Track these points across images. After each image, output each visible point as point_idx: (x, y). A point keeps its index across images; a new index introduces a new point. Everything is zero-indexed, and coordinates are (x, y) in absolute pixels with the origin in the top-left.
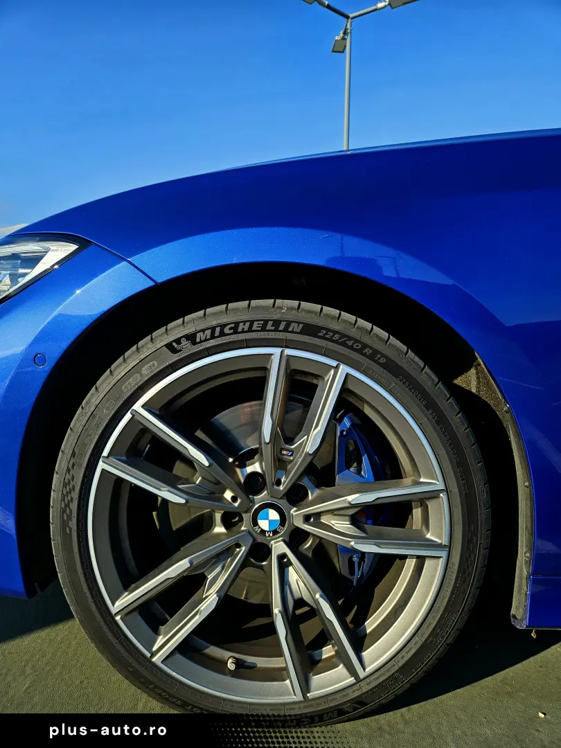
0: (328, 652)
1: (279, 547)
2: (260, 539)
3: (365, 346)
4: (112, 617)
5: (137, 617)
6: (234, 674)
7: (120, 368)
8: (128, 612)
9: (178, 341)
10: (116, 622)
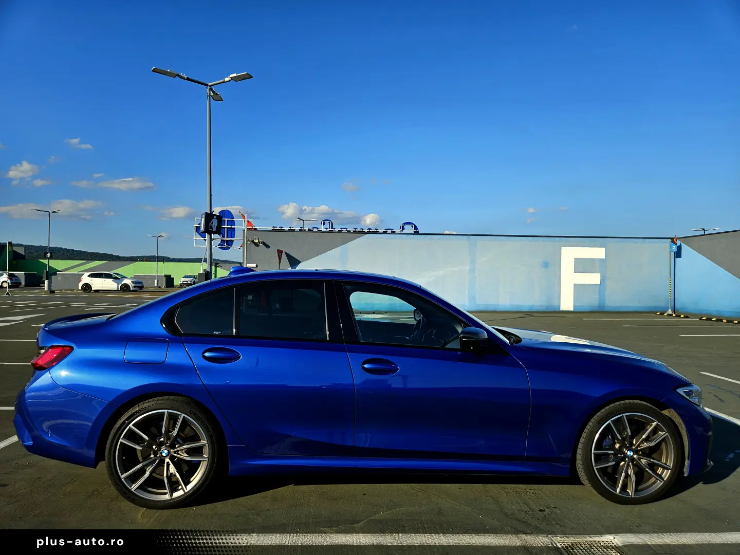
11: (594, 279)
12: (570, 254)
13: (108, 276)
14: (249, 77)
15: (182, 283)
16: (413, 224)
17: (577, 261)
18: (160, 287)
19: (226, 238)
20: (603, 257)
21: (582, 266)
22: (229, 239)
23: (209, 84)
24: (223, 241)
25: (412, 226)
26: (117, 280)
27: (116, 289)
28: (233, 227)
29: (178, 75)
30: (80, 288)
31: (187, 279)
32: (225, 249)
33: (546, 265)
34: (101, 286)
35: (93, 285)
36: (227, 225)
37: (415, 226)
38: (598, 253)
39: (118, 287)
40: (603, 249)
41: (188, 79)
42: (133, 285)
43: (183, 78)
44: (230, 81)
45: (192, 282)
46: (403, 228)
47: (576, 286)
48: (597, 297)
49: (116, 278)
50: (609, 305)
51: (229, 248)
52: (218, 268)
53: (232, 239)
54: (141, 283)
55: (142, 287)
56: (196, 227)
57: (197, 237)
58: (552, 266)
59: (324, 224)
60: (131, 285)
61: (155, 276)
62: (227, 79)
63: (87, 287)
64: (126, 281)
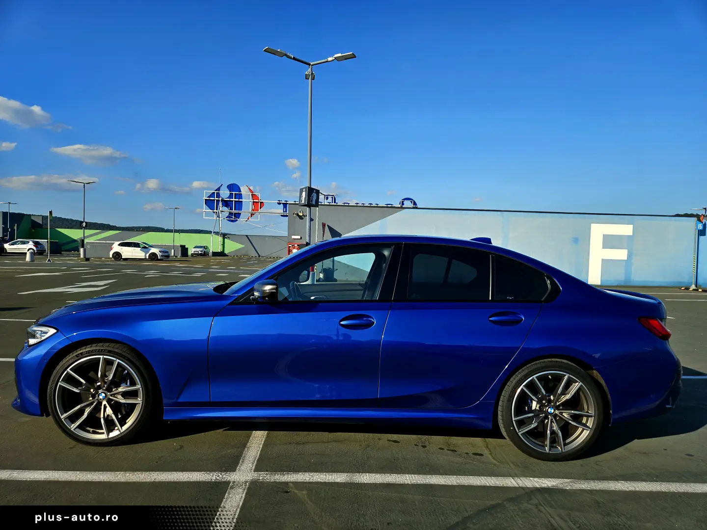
0: (116, 428)
1: (104, 402)
2: (100, 401)
3: (123, 355)
4: (61, 419)
5: (67, 420)
6: (92, 433)
7: (64, 361)
8: (66, 418)
9: (78, 354)
10: (62, 421)
11: (621, 254)
12: (599, 230)
13: (136, 245)
14: (353, 56)
15: (193, 252)
16: (412, 200)
17: (605, 237)
18: (176, 257)
19: (234, 211)
20: (631, 234)
21: (610, 242)
22: (237, 211)
23: (311, 63)
24: (230, 213)
25: (411, 202)
26: (146, 250)
27: (144, 258)
28: (240, 200)
29: (286, 55)
30: (111, 256)
31: (198, 249)
32: (232, 221)
33: (576, 240)
34: (131, 254)
35: (123, 253)
36: (235, 198)
37: (414, 202)
38: (625, 229)
39: (145, 256)
40: (631, 226)
41: (294, 59)
42: (161, 254)
43: (290, 58)
44: (333, 60)
45: (203, 253)
46: (403, 204)
47: (604, 262)
48: (624, 271)
49: (145, 247)
50: (635, 280)
51: (237, 220)
52: (226, 240)
53: (240, 212)
54: (168, 252)
55: (168, 256)
56: (206, 200)
57: (206, 209)
58: (581, 241)
59: (327, 198)
60: (159, 254)
61: (172, 246)
62: (330, 59)
63: (117, 255)
64: (153, 250)
